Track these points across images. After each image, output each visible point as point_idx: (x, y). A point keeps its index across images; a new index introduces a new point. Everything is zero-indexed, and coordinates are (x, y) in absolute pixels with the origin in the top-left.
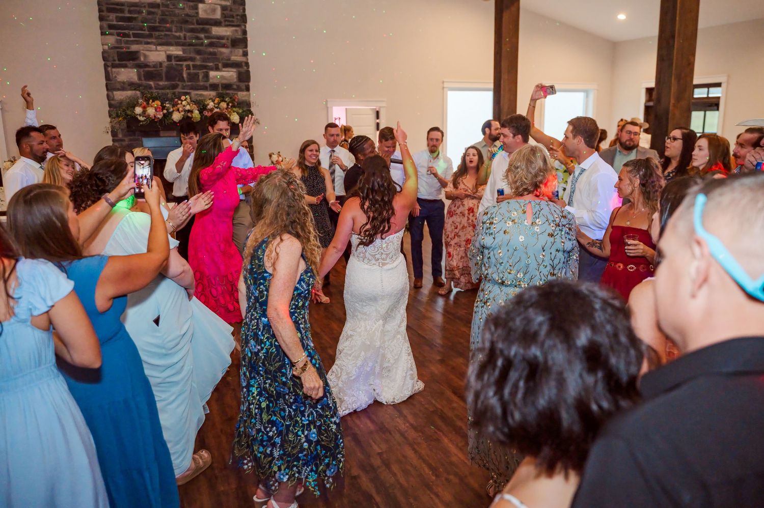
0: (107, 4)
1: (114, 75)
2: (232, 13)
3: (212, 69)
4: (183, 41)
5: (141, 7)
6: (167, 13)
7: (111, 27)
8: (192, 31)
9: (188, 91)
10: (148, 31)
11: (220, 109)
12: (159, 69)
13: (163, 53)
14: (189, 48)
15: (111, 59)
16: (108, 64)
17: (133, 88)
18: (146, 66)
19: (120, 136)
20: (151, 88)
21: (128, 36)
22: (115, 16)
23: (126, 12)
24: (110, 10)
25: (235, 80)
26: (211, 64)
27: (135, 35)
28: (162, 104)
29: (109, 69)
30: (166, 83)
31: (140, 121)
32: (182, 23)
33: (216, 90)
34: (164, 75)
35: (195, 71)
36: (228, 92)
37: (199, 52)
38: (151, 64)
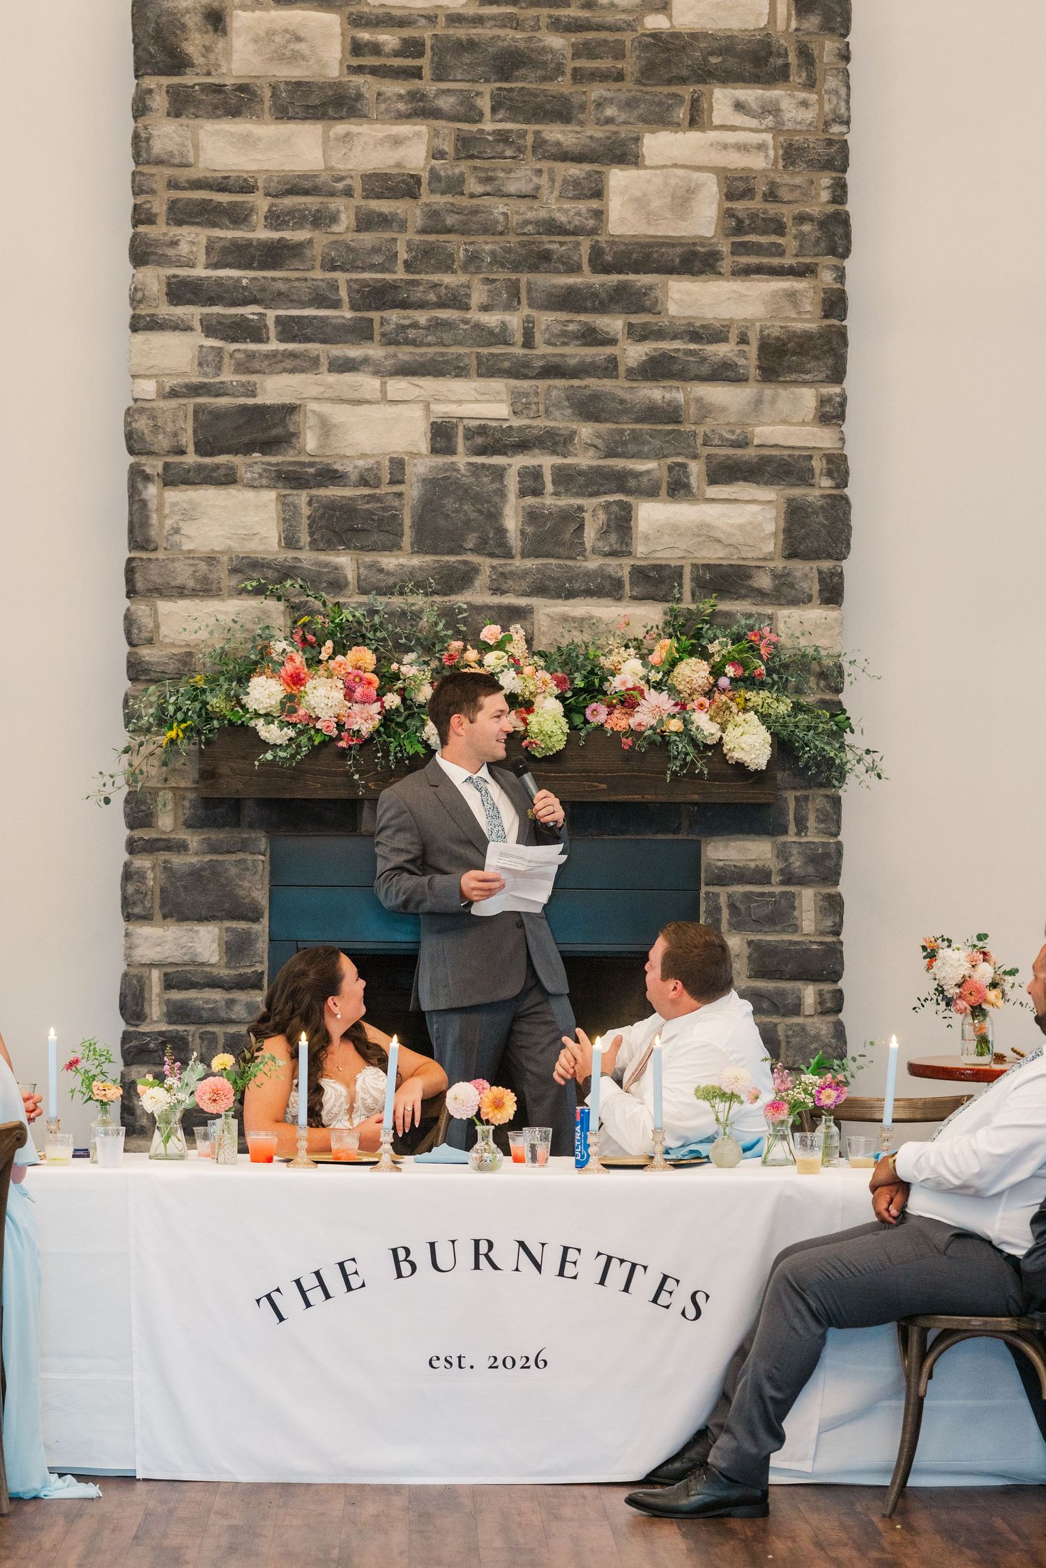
0: (173, 185)
1: (169, 523)
2: (773, 209)
3: (651, 493)
4: (518, 351)
5: (332, 194)
6: (450, 220)
7: (180, 292)
8: (568, 301)
9: (522, 602)
10: (354, 307)
11: (673, 691)
12: (385, 489)
13: (417, 412)
14: (543, 384)
15: (163, 442)
16: (148, 470)
17: (250, 585)
18: (330, 476)
19: (166, 822)
20: (337, 585)
21: (254, 332)
22: (204, 242)
23: (258, 219)
24: (182, 215)
25: (769, 547)
26: (650, 465)
27: (289, 330)
28: (382, 660)
29: (151, 491)
30: (416, 561)
31: (266, 746)
32: (516, 268)
33: (664, 599)
34: (407, 522)
35: (566, 502)
36: (724, 606)
37: (589, 409)
38: (351, 468)
